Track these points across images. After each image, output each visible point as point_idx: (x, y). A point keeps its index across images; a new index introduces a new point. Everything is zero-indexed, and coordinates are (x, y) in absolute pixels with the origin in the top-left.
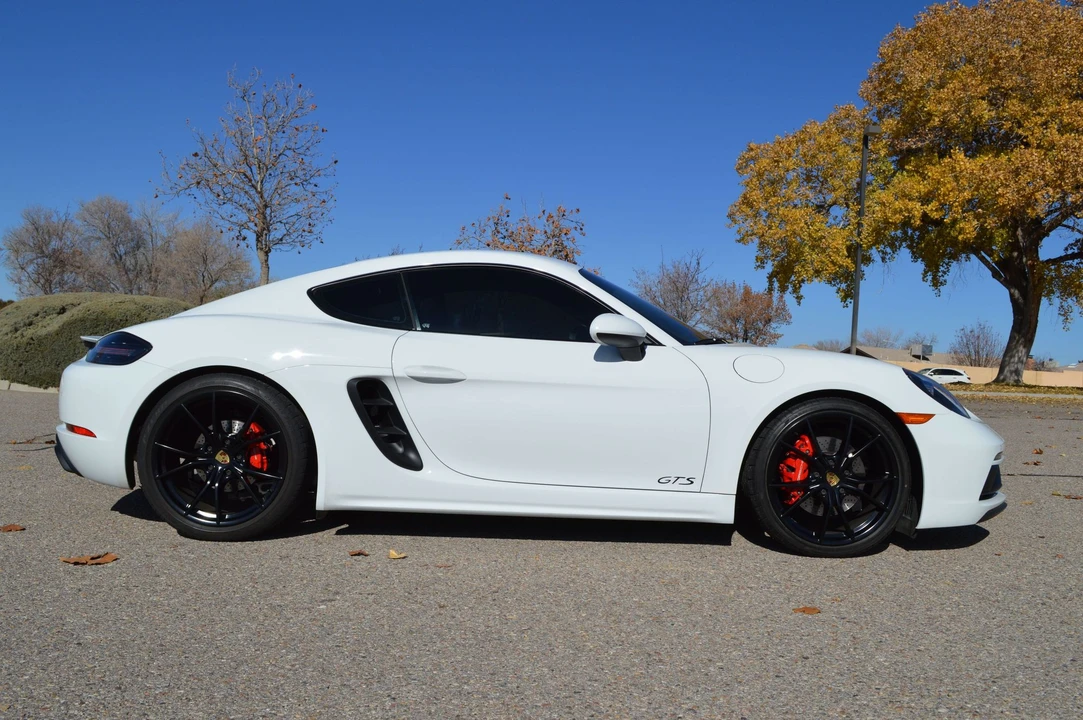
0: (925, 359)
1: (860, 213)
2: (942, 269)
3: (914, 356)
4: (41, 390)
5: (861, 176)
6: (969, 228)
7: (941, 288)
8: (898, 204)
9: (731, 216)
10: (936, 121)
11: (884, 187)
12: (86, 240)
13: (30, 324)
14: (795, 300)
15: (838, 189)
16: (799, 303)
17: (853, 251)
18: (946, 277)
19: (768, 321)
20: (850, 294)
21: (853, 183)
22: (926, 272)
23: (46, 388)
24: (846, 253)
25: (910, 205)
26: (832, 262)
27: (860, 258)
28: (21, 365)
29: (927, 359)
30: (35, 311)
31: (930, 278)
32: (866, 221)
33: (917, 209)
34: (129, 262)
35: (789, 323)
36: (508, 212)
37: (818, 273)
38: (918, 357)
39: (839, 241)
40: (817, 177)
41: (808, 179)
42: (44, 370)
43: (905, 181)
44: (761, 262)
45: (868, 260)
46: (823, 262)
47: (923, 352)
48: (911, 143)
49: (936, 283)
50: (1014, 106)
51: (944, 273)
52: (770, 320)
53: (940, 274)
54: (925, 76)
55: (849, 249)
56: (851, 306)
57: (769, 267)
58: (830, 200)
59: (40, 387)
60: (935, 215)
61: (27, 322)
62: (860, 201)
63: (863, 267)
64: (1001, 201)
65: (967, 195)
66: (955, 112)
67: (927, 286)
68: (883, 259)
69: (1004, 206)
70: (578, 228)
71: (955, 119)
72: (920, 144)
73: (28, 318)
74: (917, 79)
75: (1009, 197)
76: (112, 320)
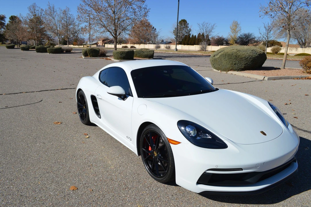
59: (217, 70)
76: (229, 54)
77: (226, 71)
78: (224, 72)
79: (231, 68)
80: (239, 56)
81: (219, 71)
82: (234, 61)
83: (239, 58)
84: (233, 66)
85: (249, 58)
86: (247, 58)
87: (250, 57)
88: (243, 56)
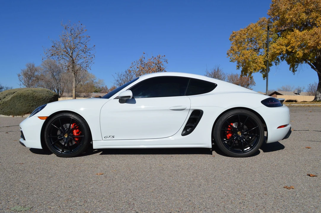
0: (298, 94)
1: (267, 51)
2: (295, 66)
3: (295, 93)
4: (8, 116)
5: (267, 39)
6: (300, 53)
7: (295, 72)
8: (278, 47)
9: (228, 54)
10: (289, 21)
11: (275, 42)
12: (44, 72)
13: (5, 98)
15: (260, 44)
17: (266, 62)
18: (297, 69)
20: (265, 76)
21: (265, 41)
22: (291, 68)
23: (9, 116)
24: (263, 63)
25: (282, 47)
26: (259, 66)
27: (268, 64)
28: (2, 110)
29: (299, 94)
30: (6, 94)
31: (292, 69)
32: (269, 53)
33: (284, 48)
34: (57, 77)
36: (144, 58)
37: (255, 70)
38: (296, 94)
39: (261, 60)
40: (254, 40)
41: (251, 41)
42: (8, 110)
43: (281, 40)
44: (238, 67)
45: (271, 65)
47: (298, 92)
48: (283, 28)
49: (294, 71)
50: (314, 14)
51: (296, 67)
52: (249, 85)
53: (295, 68)
54: (286, 7)
55: (264, 62)
56: (266, 79)
57: (241, 68)
58: (258, 47)
59: (7, 115)
60: (290, 50)
61: (4, 97)
62: (267, 47)
63: (270, 67)
64: (309, 44)
65: (299, 43)
66: (295, 17)
67: (291, 72)
68: (276, 64)
69: (310, 46)
70: (166, 61)
71: (294, 20)
72: (286, 28)
73: (4, 96)
74: (283, 8)
75: (311, 43)
76: (25, 96)
77: (21, 115)
78: (18, 116)
79: (28, 111)
80: (36, 97)
81: (11, 116)
82: (31, 102)
83: (37, 99)
84: (30, 108)
85: (46, 99)
86: (45, 99)
87: (48, 98)
88: (41, 97)
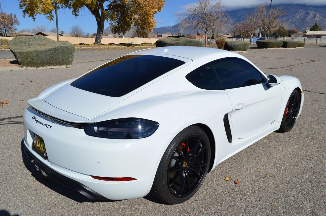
7: (78, 17)
14: (33, 20)
16: (34, 21)
18: (78, 14)
19: (12, 24)
24: (51, 5)
26: (47, 8)
29: (62, 35)
31: (74, 13)
35: (19, 25)
44: (21, 7)
45: (58, 8)
46: (44, 8)
47: (61, 33)
49: (76, 15)
51: (78, 12)
53: (77, 12)
57: (24, 8)
68: (62, 8)
